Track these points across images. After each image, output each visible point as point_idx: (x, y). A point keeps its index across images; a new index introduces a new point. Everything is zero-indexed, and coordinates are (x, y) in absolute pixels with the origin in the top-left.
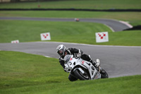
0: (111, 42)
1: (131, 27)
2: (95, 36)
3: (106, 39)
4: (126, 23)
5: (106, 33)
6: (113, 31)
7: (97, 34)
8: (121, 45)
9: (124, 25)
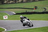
0: (8, 19)
1: (15, 14)
2: (3, 17)
3: (7, 18)
4: (14, 12)
5: (7, 16)
6: (9, 15)
7: (4, 16)
8: (12, 20)
9: (13, 13)
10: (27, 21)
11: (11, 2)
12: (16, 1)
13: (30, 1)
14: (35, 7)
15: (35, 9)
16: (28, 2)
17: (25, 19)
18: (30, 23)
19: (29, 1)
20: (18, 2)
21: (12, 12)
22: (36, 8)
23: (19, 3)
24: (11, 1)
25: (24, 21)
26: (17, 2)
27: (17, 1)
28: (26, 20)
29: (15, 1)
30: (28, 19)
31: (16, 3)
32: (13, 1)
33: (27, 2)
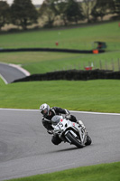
10: (66, 125)
11: (7, 27)
12: (28, 22)
13: (79, 22)
14: (97, 45)
15: (97, 52)
16: (72, 26)
17: (61, 117)
18: (81, 133)
19: (74, 23)
20: (34, 26)
21: (11, 65)
22: (103, 49)
23: (37, 29)
24: (8, 23)
25: (56, 123)
26: (29, 27)
27: (30, 24)
28: (65, 122)
29: (24, 24)
30: (72, 116)
31: (25, 30)
32: (14, 23)
33: (66, 26)
